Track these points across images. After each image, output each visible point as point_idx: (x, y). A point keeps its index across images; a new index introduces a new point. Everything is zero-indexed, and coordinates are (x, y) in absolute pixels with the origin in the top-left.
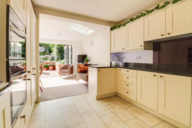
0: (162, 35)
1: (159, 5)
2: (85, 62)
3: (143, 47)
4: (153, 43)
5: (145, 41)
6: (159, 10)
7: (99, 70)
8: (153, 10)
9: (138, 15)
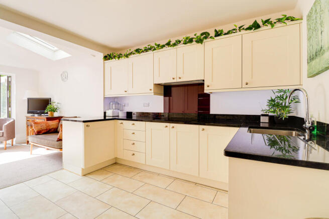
0: (174, 79)
1: (170, 42)
2: (47, 113)
3: (152, 91)
4: (163, 87)
5: (155, 83)
6: (170, 48)
7: (87, 126)
8: (163, 46)
9: (146, 48)
